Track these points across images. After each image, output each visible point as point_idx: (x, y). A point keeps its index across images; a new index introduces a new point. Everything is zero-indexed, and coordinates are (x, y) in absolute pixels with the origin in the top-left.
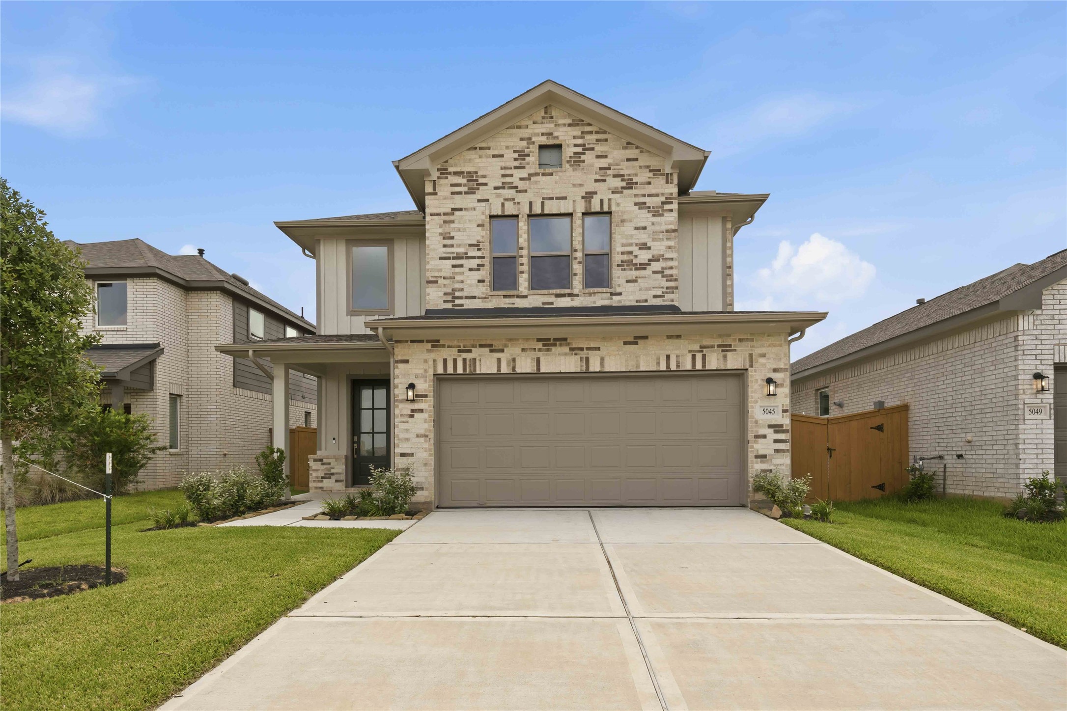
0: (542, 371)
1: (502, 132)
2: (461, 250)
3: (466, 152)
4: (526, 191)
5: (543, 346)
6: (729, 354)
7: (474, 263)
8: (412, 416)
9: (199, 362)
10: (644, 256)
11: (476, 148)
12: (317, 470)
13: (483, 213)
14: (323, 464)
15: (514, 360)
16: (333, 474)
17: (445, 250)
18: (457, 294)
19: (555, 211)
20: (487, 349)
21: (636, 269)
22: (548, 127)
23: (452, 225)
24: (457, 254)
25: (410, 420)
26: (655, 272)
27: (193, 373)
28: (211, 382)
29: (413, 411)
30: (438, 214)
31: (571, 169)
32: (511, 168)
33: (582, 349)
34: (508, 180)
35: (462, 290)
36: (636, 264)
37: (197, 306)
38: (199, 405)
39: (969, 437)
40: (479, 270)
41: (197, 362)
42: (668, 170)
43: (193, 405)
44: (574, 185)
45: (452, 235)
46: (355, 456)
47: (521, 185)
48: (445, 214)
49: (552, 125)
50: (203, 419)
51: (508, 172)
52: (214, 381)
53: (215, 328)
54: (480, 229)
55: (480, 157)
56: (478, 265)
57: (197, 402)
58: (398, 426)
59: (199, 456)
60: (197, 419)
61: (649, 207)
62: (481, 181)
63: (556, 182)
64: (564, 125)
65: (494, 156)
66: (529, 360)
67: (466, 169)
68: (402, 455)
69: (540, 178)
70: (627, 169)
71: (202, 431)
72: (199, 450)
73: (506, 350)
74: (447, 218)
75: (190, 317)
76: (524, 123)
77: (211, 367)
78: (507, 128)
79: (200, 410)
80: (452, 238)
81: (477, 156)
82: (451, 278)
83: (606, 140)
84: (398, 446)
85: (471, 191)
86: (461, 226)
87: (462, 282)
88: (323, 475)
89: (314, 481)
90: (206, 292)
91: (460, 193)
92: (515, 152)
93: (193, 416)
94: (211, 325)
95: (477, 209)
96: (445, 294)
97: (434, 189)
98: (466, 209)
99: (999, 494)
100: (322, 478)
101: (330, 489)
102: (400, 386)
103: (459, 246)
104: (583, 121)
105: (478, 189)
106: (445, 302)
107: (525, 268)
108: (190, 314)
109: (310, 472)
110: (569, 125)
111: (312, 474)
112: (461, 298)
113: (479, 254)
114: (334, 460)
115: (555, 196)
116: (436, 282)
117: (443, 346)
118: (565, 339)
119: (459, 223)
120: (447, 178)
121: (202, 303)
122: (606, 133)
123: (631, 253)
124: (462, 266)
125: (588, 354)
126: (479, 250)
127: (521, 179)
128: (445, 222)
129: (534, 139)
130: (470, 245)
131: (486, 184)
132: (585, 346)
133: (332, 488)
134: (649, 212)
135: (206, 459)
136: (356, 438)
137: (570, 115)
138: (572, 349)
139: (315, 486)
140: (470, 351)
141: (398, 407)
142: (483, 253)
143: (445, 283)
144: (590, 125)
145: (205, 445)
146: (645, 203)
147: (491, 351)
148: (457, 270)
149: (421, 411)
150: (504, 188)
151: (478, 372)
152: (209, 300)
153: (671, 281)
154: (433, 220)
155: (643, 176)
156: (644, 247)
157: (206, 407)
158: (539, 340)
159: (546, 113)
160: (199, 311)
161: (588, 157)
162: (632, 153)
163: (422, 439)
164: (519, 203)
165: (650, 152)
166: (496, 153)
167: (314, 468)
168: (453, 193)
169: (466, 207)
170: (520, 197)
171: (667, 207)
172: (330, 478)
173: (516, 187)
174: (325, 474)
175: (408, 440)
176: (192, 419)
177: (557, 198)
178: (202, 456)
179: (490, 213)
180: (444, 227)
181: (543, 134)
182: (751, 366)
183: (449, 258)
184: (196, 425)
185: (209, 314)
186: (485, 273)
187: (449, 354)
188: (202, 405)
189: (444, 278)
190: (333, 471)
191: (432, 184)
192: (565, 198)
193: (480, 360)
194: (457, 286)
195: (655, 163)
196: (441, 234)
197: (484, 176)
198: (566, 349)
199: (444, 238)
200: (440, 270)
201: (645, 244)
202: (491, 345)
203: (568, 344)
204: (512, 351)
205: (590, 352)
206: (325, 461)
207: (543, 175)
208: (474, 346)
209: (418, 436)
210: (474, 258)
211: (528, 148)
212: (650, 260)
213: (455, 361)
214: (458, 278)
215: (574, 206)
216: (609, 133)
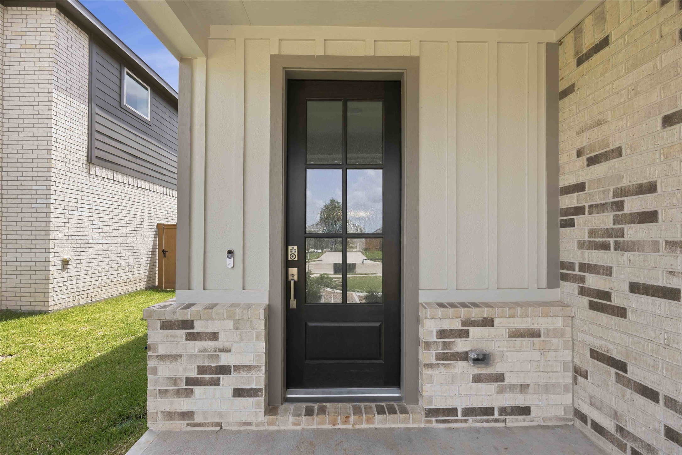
9: (21, 116)
12: (173, 358)
14: (193, 337)
16: (225, 370)
27: (10, 134)
28: (40, 147)
37: (20, 29)
38: (20, 183)
41: (16, 116)
43: (9, 183)
46: (293, 304)
50: (25, 205)
52: (44, 147)
53: (47, 64)
57: (15, 178)
59: (19, 264)
60: (15, 206)
71: (23, 224)
72: (19, 255)
75: (8, 46)
77: (40, 125)
79: (20, 192)
88: (193, 374)
89: (164, 393)
90: (34, 9)
93: (9, 201)
94: (41, 60)
100: (190, 381)
101: (217, 420)
108: (8, 42)
109: (151, 364)
111: (155, 371)
114: (230, 323)
121: (29, 25)
133: (220, 414)
135: (29, 268)
136: (293, 251)
139: (167, 408)
145: (28, 246)
152: (39, 21)
157: (30, 187)
160: (24, 38)
167: (161, 350)
172: (216, 383)
174: (202, 370)
176: (8, 206)
178: (23, 264)
184: (15, 215)
185: (38, 42)
188: (24, 183)
190: (225, 360)
206: (199, 327)
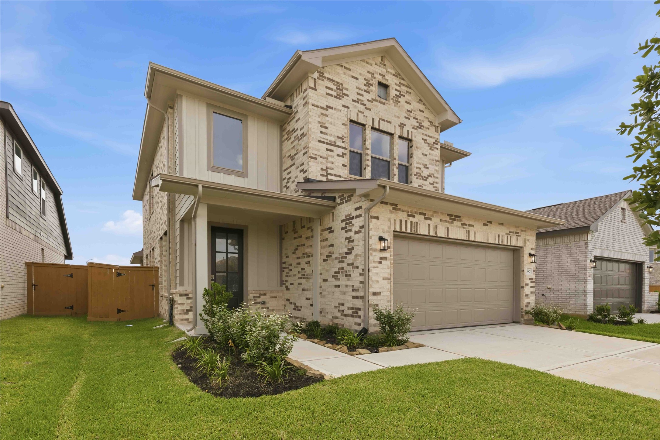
0: (450, 237)
1: (358, 62)
2: (332, 139)
3: (336, 66)
4: (370, 110)
5: (450, 219)
6: (519, 237)
7: (340, 151)
8: (380, 263)
10: (425, 173)
11: (342, 66)
12: (182, 304)
13: (346, 116)
14: (188, 298)
15: (436, 227)
17: (321, 135)
18: (330, 171)
19: (385, 130)
20: (423, 217)
21: (423, 179)
22: (382, 70)
23: (327, 118)
24: (330, 141)
25: (379, 265)
26: (430, 184)
29: (381, 258)
30: (317, 106)
31: (393, 104)
32: (362, 90)
33: (466, 225)
34: (360, 97)
35: (332, 169)
36: (422, 176)
39: (549, 286)
40: (343, 157)
42: (437, 125)
44: (395, 116)
45: (326, 125)
47: (369, 105)
48: (322, 108)
49: (385, 71)
51: (361, 92)
54: (344, 127)
55: (345, 74)
56: (343, 153)
58: (371, 270)
61: (428, 143)
62: (345, 92)
63: (386, 110)
64: (391, 73)
65: (353, 77)
66: (444, 228)
67: (336, 79)
68: (374, 294)
69: (377, 103)
70: (420, 116)
73: (433, 219)
74: (324, 112)
76: (370, 61)
78: (361, 60)
80: (326, 128)
81: (343, 72)
82: (325, 158)
83: (410, 93)
84: (371, 287)
85: (338, 97)
86: (332, 120)
87: (333, 163)
88: (189, 308)
89: (180, 314)
91: (332, 95)
92: (365, 79)
95: (342, 111)
96: (322, 169)
97: (315, 86)
98: (335, 109)
99: (571, 312)
100: (187, 310)
102: (373, 237)
103: (331, 135)
104: (400, 75)
105: (343, 97)
106: (321, 175)
107: (369, 163)
110: (394, 75)
111: (177, 308)
112: (332, 175)
113: (343, 145)
115: (386, 119)
116: (316, 159)
117: (399, 210)
118: (459, 217)
119: (331, 118)
120: (323, 80)
122: (410, 89)
123: (420, 169)
124: (332, 151)
125: (469, 229)
126: (343, 142)
127: (368, 100)
128: (322, 114)
129: (375, 75)
130: (338, 137)
131: (347, 95)
132: (468, 223)
134: (428, 146)
136: (213, 276)
137: (394, 68)
138: (462, 224)
139: (181, 318)
140: (414, 216)
141: (371, 254)
142: (345, 145)
143: (322, 161)
144: (403, 79)
146: (426, 140)
147: (426, 218)
148: (330, 153)
149: (386, 259)
150: (358, 102)
151: (418, 233)
153: (436, 190)
154: (314, 109)
155: (426, 124)
156: (426, 167)
158: (448, 215)
159: (382, 60)
161: (402, 99)
162: (422, 107)
163: (386, 281)
164: (366, 117)
165: (429, 110)
166: (354, 75)
167: (179, 302)
168: (327, 94)
169: (336, 107)
170: (367, 113)
171: (436, 146)
173: (365, 105)
174: (191, 307)
175: (377, 281)
177: (387, 121)
179: (350, 117)
180: (321, 117)
181: (380, 74)
182: (525, 246)
183: (324, 143)
186: (346, 160)
187: (402, 216)
189: (321, 157)
191: (313, 81)
192: (390, 123)
193: (420, 224)
194: (330, 165)
195: (432, 118)
196: (319, 122)
197: (347, 89)
198: (459, 224)
199: (321, 126)
200: (318, 150)
201: (426, 165)
202: (424, 214)
203: (461, 221)
204: (435, 220)
205: (470, 227)
206: (190, 296)
207: (380, 102)
208: (416, 213)
209: (384, 279)
210: (340, 147)
211: (372, 80)
212: (428, 176)
213: (406, 222)
214: (330, 159)
215: (395, 130)
216: (412, 89)
